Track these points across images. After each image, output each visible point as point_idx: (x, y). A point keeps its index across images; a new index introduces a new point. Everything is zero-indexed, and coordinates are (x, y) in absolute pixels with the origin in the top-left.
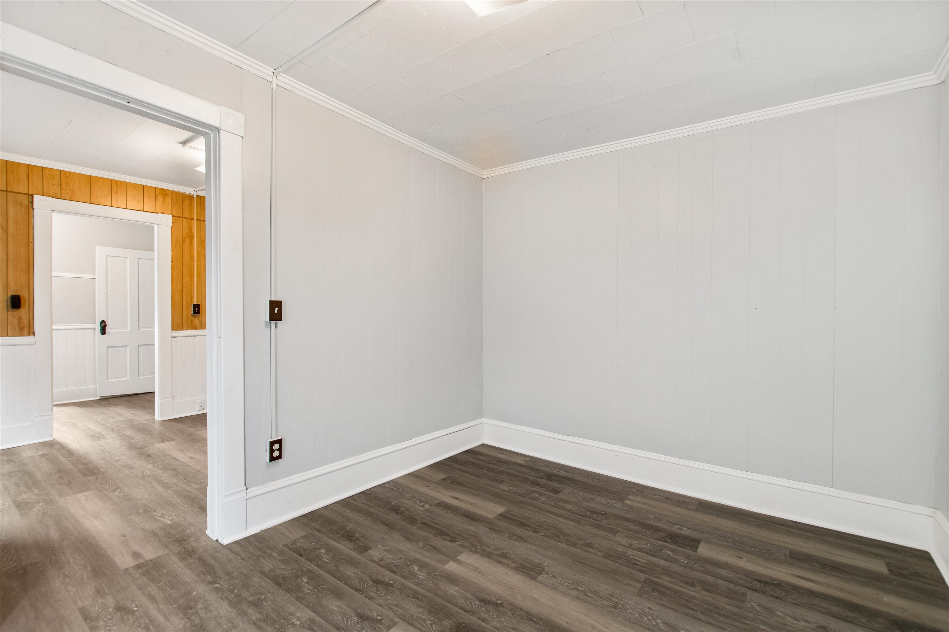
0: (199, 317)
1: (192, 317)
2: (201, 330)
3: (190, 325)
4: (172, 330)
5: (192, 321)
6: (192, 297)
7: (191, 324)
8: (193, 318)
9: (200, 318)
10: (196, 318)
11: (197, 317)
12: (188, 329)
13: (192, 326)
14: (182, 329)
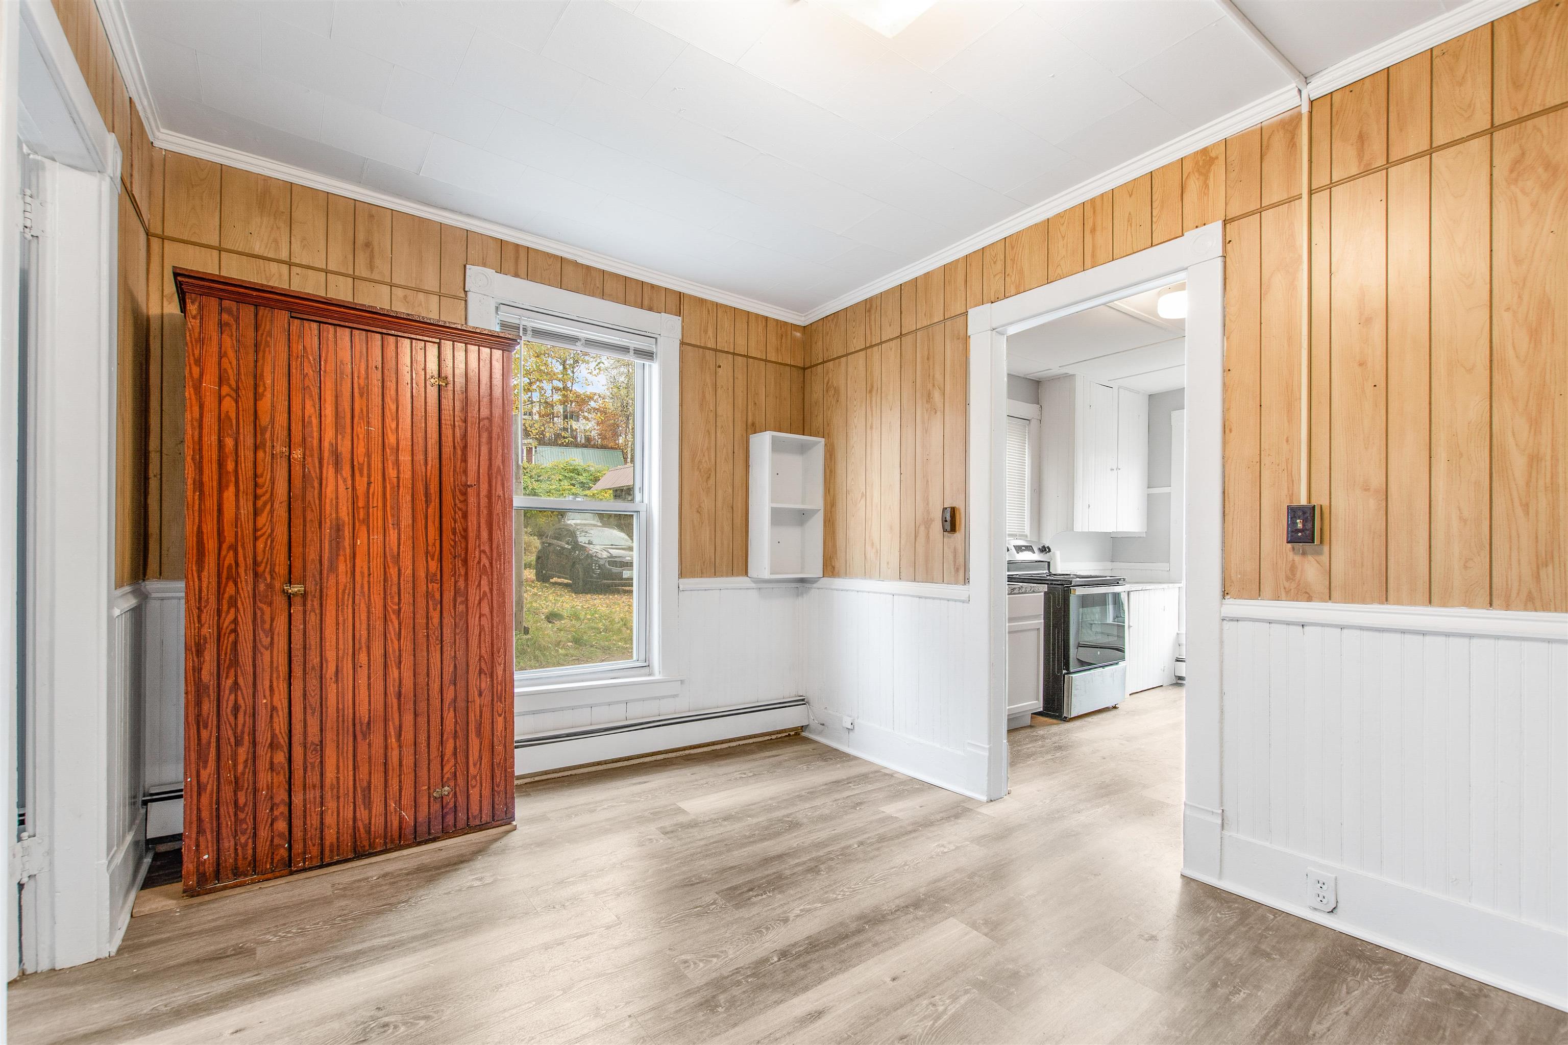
0: (1320, 553)
1: (1295, 554)
2: (1329, 605)
3: (1287, 584)
4: (1225, 594)
5: (1293, 568)
6: (1292, 482)
7: (1288, 579)
8: (1297, 558)
9: (1325, 558)
10: (1310, 557)
11: (1312, 554)
12: (1278, 598)
13: (1293, 585)
14: (1258, 594)
